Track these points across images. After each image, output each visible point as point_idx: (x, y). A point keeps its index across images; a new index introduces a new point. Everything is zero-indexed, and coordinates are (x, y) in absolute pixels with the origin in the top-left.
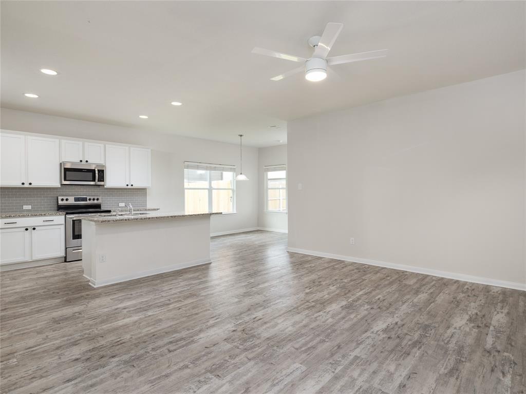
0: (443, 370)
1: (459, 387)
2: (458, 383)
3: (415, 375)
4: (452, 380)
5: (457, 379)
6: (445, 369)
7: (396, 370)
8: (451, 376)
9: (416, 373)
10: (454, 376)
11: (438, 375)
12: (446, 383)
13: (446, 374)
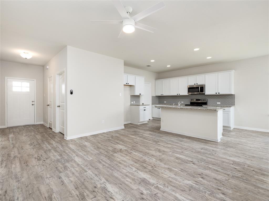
0: (55, 196)
1: (41, 195)
2: (43, 196)
3: (62, 184)
4: (46, 195)
5: (45, 198)
6: (55, 197)
7: (70, 180)
8: (49, 196)
9: (62, 185)
10: (48, 197)
11: (54, 192)
12: (48, 192)
13: (52, 195)
